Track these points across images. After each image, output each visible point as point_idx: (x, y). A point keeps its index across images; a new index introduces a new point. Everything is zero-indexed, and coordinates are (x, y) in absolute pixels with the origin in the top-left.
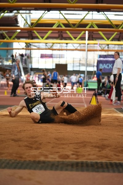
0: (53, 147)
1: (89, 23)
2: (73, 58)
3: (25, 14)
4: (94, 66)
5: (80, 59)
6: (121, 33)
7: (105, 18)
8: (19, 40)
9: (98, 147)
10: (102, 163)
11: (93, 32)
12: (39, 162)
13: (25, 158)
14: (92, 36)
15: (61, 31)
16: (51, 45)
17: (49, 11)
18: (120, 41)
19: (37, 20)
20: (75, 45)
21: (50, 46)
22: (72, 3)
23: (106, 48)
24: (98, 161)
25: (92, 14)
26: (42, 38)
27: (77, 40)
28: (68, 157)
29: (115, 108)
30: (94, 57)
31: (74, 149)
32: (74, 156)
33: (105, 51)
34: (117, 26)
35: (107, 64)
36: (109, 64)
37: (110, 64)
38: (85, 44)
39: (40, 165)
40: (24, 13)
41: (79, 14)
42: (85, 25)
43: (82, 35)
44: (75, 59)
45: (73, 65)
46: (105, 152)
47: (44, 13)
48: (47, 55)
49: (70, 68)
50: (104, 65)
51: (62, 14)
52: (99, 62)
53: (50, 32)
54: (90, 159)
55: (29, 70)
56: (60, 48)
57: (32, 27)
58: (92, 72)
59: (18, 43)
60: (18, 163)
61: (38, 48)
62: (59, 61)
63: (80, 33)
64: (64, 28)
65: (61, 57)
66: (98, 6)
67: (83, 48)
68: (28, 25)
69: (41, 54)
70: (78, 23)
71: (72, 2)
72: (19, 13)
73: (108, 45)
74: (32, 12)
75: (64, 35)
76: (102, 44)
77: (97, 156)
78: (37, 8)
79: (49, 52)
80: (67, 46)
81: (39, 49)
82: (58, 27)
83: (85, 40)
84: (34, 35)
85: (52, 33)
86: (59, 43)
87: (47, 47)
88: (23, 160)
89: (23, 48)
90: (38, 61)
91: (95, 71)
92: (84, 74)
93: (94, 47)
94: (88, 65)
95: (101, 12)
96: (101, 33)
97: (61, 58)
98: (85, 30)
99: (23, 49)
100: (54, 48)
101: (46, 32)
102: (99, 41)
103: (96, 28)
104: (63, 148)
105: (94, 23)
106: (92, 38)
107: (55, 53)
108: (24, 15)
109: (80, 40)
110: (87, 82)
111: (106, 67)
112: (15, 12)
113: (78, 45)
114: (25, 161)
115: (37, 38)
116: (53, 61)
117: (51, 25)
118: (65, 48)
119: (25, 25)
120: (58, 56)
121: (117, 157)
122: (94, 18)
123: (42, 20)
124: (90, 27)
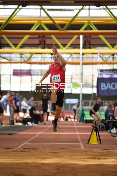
1: (85, 23)
4: (93, 87)
5: (72, 76)
11: (90, 37)
14: (90, 41)
15: (43, 35)
16: (29, 55)
17: (24, 6)
19: (7, 18)
21: (27, 58)
23: (110, 60)
25: (89, 9)
26: (16, 47)
27: (67, 49)
33: (109, 64)
35: (113, 84)
36: (116, 84)
38: (79, 54)
43: (75, 41)
48: (22, 72)
50: (108, 84)
52: (100, 81)
56: (43, 61)
58: (91, 95)
61: (9, 60)
63: (72, 38)
64: (47, 31)
67: (76, 61)
69: (14, 70)
70: (68, 22)
73: (113, 55)
76: (103, 54)
81: (10, 62)
82: (38, 29)
83: (79, 48)
84: (3, 42)
85: (29, 38)
86: (41, 53)
90: (10, 80)
91: (95, 94)
93: (93, 58)
95: (102, 5)
98: (79, 34)
100: (33, 60)
101: (20, 37)
102: (99, 49)
103: (95, 30)
105: (91, 22)
106: (90, 44)
107: (34, 67)
109: (71, 48)
110: (83, 110)
111: (111, 87)
113: (69, 56)
115: (8, 46)
116: (32, 80)
117: (29, 26)
120: (40, 73)
122: (91, 15)
123: (14, 18)
124: (86, 29)
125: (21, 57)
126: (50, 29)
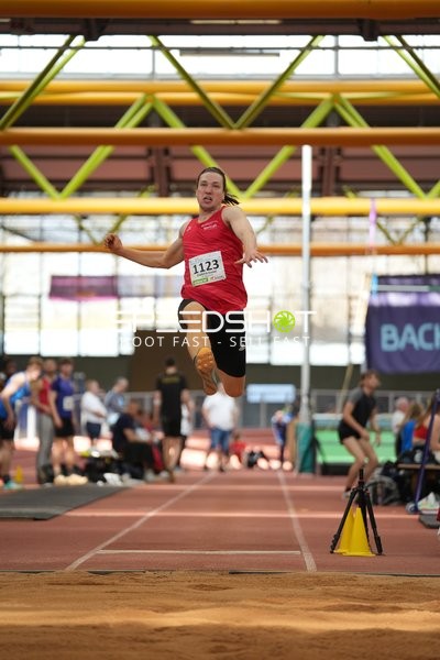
1: (320, 100)
4: (349, 339)
11: (339, 151)
14: (338, 169)
15: (161, 147)
17: (91, 36)
23: (416, 238)
25: (337, 48)
26: (60, 190)
27: (253, 197)
33: (412, 252)
35: (425, 327)
36: (437, 328)
38: (299, 215)
42: (296, 113)
43: (282, 168)
48: (85, 283)
50: (409, 329)
51: (167, 52)
52: (376, 317)
53: (101, 153)
57: (3, 127)
58: (342, 369)
61: (35, 240)
62: (156, 316)
63: (271, 158)
64: (178, 129)
65: (163, 288)
69: (54, 278)
70: (258, 98)
73: (427, 219)
75: (181, 170)
76: (389, 216)
78: (24, 22)
81: (40, 247)
83: (299, 193)
84: (11, 172)
90: (39, 315)
91: (357, 367)
93: (349, 231)
94: (315, 334)
95: (383, 34)
96: (384, 153)
97: (166, 295)
98: (299, 141)
101: (77, 152)
102: (372, 198)
103: (359, 128)
105: (345, 96)
106: (339, 181)
109: (269, 193)
110: (313, 427)
111: (419, 342)
113: (260, 223)
115: (31, 186)
116: (120, 316)
120: (150, 288)
122: (344, 70)
123: (54, 84)
124: (324, 124)
125: (81, 229)
126: (189, 124)
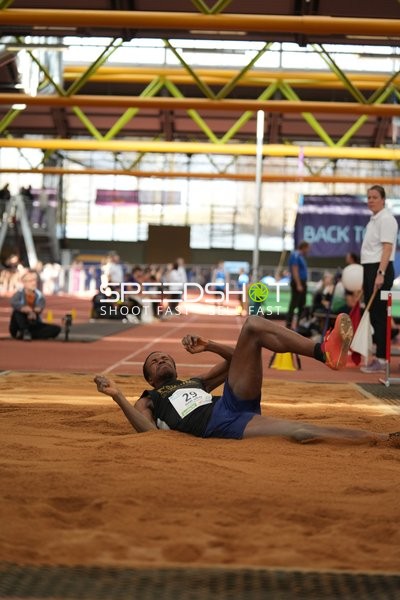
0: (143, 520)
1: (270, 84)
2: (212, 206)
3: (43, 50)
4: (284, 234)
5: (235, 208)
6: (380, 119)
7: (326, 67)
8: (19, 141)
9: (303, 520)
10: (316, 578)
11: (281, 116)
12: (96, 572)
13: (46, 557)
14: (280, 127)
15: (169, 110)
16: (134, 157)
17: (127, 39)
18: (378, 147)
19: (86, 68)
20: (218, 159)
21: (131, 163)
22: (210, 11)
23: (328, 172)
24: (305, 570)
25: (281, 51)
26: (104, 135)
27: (226, 143)
28: (196, 552)
29: (358, 384)
30: (284, 203)
31: (217, 527)
32: (218, 552)
33: (325, 181)
34: (368, 93)
35: (332, 228)
36: (339, 229)
37: (343, 228)
38: (255, 155)
39: (99, 584)
40: (39, 45)
41: (233, 52)
42: (254, 91)
43: (245, 125)
44: (216, 210)
45: (212, 230)
46: (328, 536)
47: (111, 45)
48: (118, 194)
49: (199, 241)
50: (321, 229)
51: (174, 50)
52: (302, 220)
53: (130, 112)
54: (276, 563)
55: (56, 245)
56: (167, 170)
57: (69, 95)
58: (278, 254)
59: (16, 150)
60: (21, 576)
61: (87, 166)
62: (162, 216)
63: (237, 118)
64: (179, 98)
65: (167, 199)
66: (302, 23)
67: (246, 171)
68: (51, 88)
69: (99, 191)
70: (230, 81)
71: (210, 7)
72: (20, 44)
73: (335, 160)
74: (67, 40)
75: (181, 125)
76: (312, 158)
77: (299, 551)
78: (85, 30)
79: (126, 184)
80: (189, 163)
81: (90, 171)
82: (158, 94)
83: (254, 141)
84: (73, 123)
85: (137, 116)
86: (164, 153)
87: (119, 167)
88: (37, 563)
89: (34, 166)
90: (89, 214)
91: (288, 252)
92: (250, 262)
93: (286, 166)
94: (263, 230)
95: (311, 43)
96: (309, 117)
97: (169, 203)
98: (256, 109)
99: (34, 171)
100: (145, 168)
101: (115, 112)
102: (302, 146)
103: (294, 101)
104: (178, 523)
105: (286, 81)
106: (280, 134)
107: (146, 185)
108: (38, 53)
109: (235, 141)
111: (327, 237)
112: (8, 39)
113: (229, 159)
114: (46, 568)
115: (85, 132)
116: (139, 216)
117: (136, 88)
118: (184, 170)
119: (42, 86)
120: (158, 198)
121: (367, 556)
122: (285, 65)
123: (102, 69)
124: (272, 98)
125: (116, 160)
126: (187, 95)
